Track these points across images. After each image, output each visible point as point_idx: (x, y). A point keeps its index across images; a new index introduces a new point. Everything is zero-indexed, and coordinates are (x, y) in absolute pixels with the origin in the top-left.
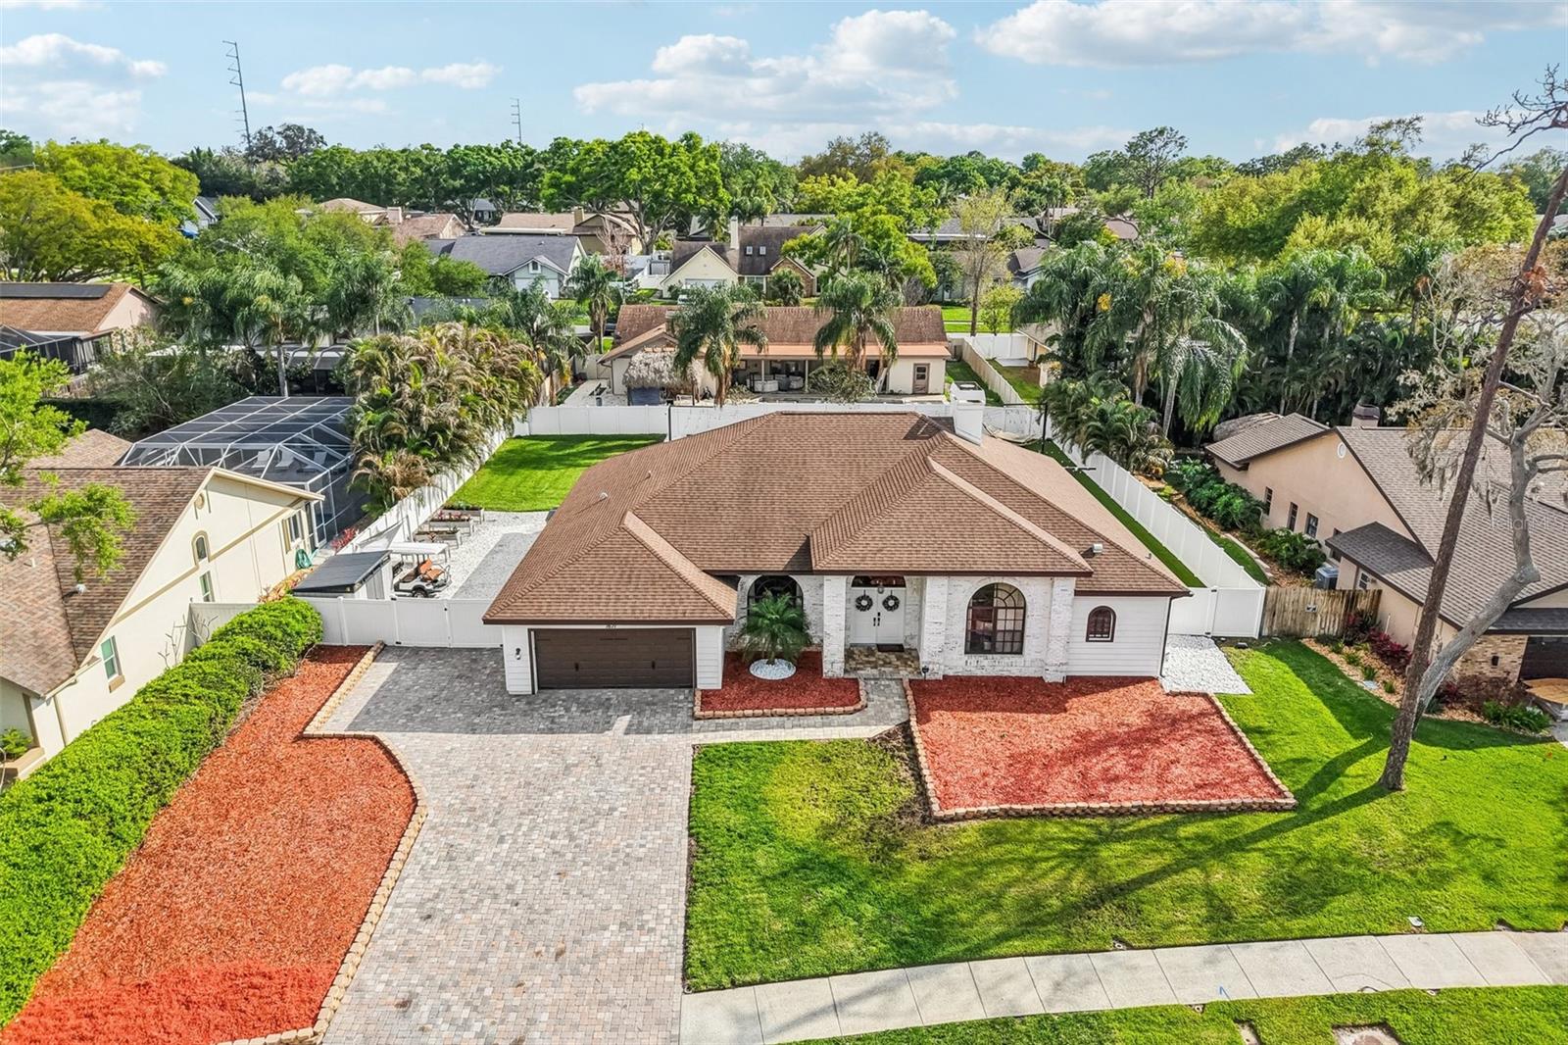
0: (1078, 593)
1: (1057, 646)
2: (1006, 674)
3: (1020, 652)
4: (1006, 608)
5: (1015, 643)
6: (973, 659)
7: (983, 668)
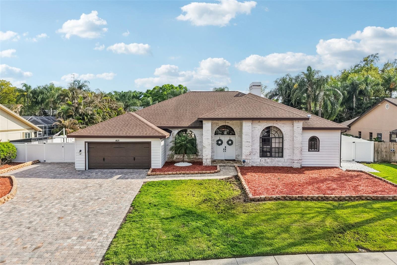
0: (304, 129)
1: (297, 152)
2: (277, 165)
3: (282, 157)
4: (275, 138)
5: (280, 153)
6: (263, 159)
7: (267, 163)
